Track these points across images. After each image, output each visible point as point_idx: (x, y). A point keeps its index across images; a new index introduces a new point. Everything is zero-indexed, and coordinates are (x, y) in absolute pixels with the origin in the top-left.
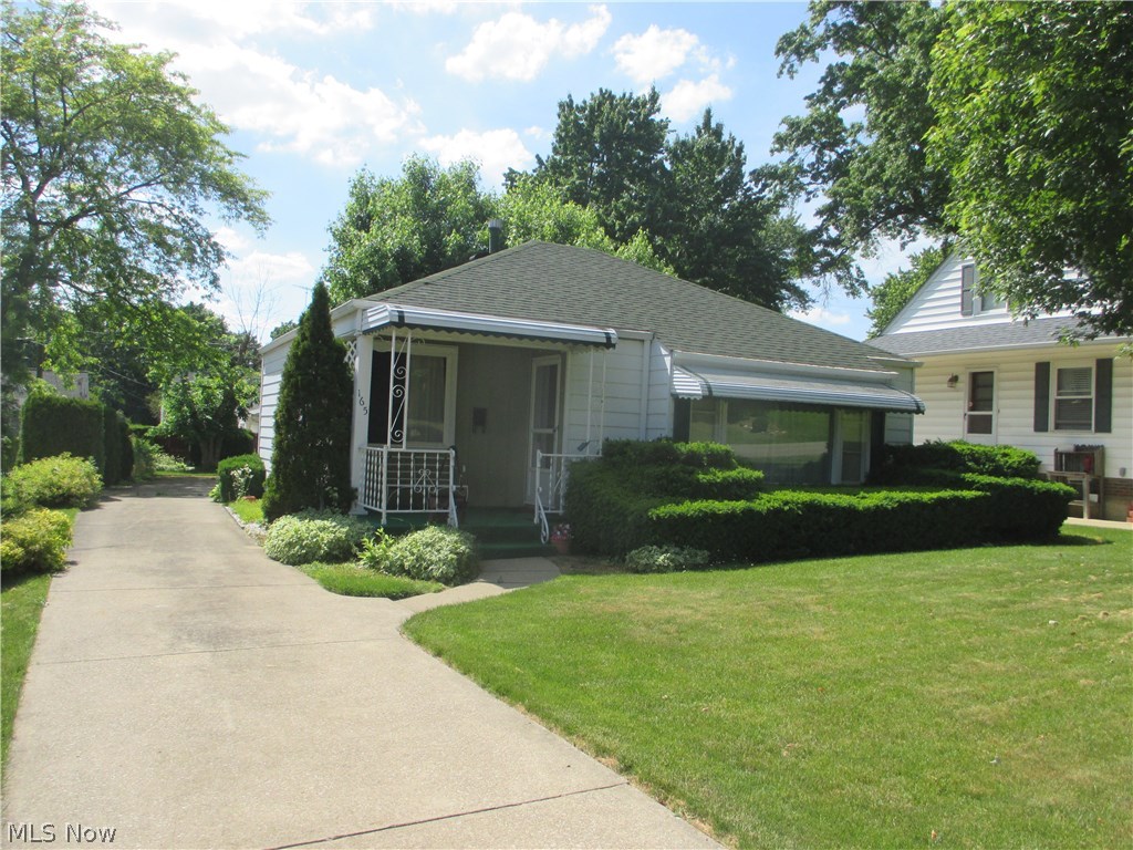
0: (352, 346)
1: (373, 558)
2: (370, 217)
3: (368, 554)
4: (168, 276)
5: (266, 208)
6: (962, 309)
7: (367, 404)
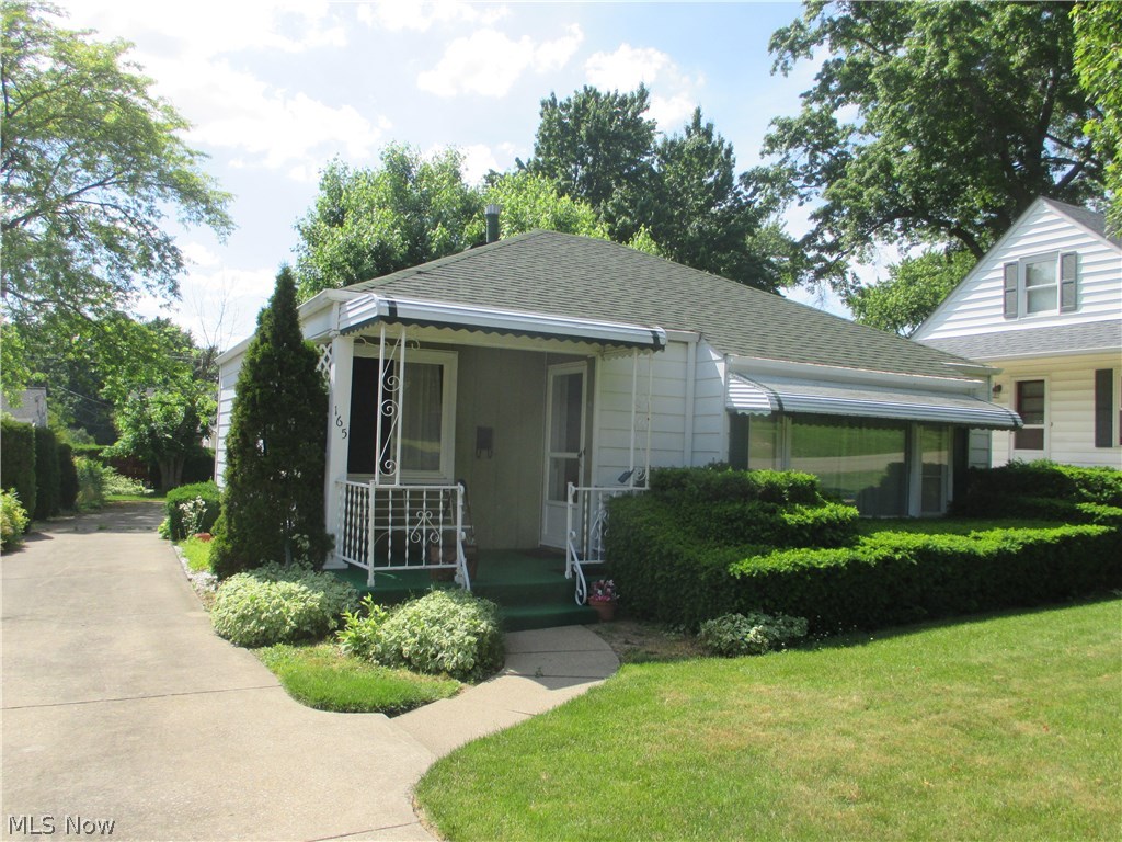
0: (327, 350)
1: (358, 640)
2: (343, 212)
3: (351, 634)
4: (121, 283)
5: (228, 212)
6: (1005, 312)
7: (347, 425)
